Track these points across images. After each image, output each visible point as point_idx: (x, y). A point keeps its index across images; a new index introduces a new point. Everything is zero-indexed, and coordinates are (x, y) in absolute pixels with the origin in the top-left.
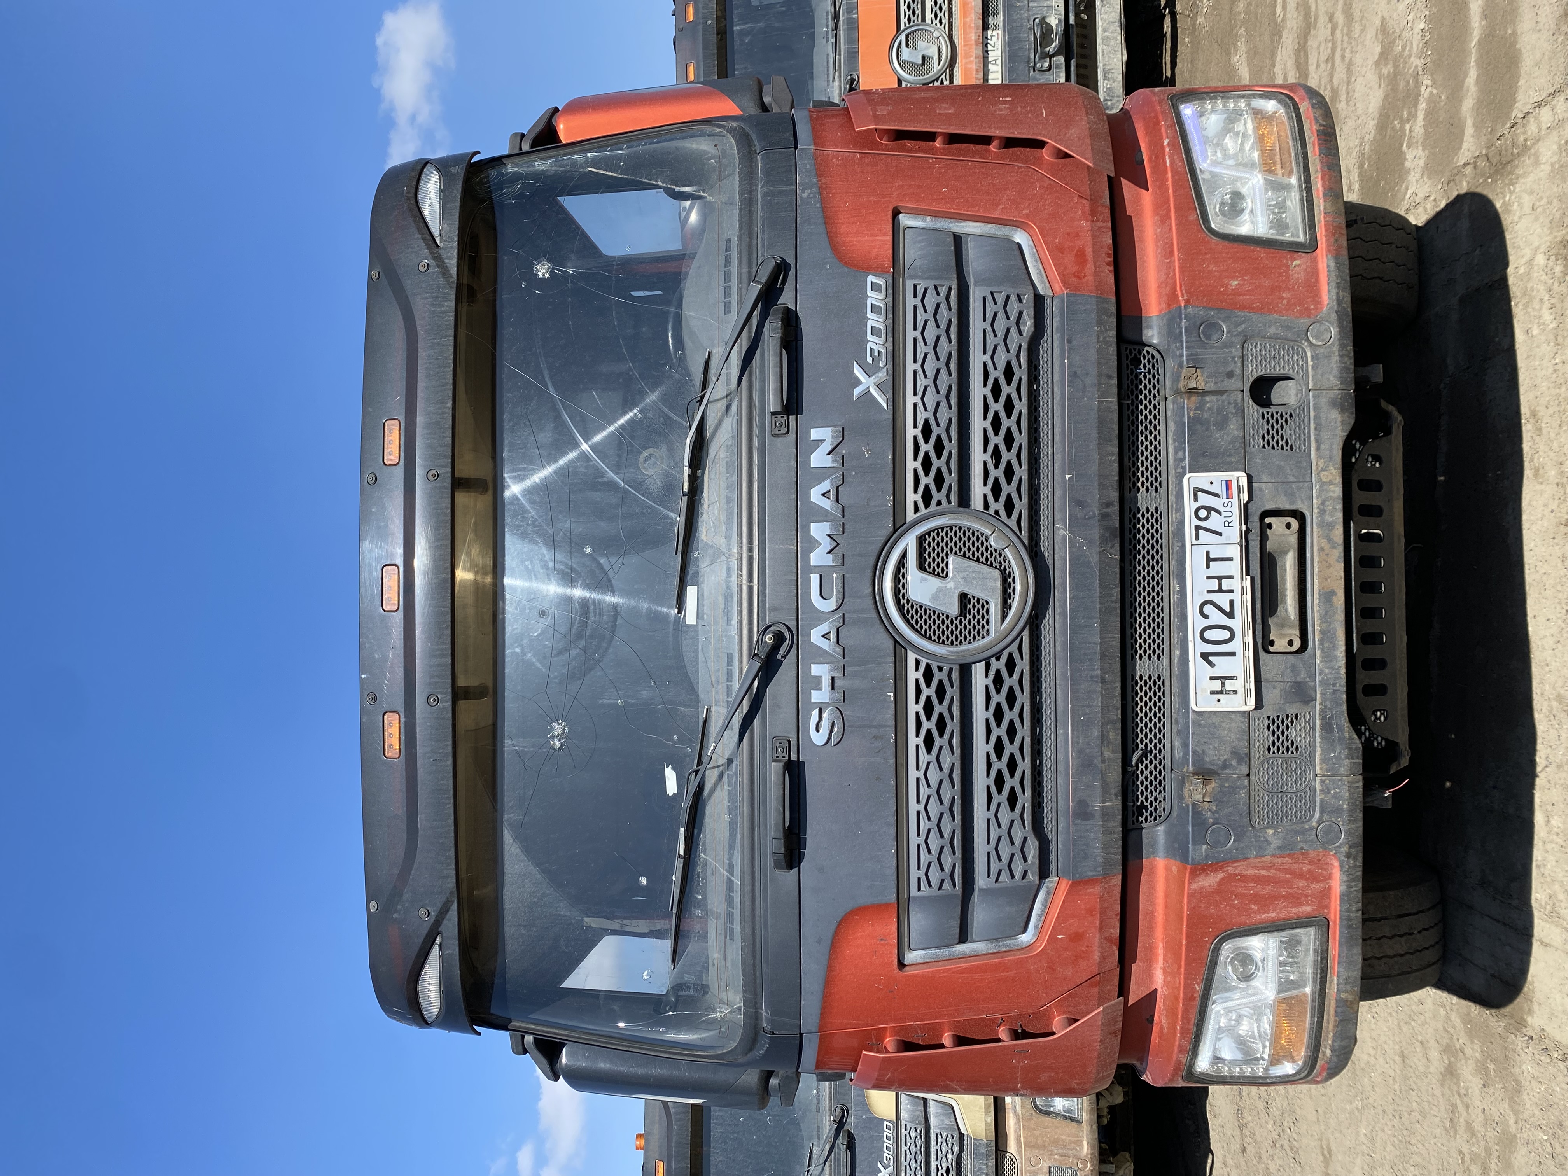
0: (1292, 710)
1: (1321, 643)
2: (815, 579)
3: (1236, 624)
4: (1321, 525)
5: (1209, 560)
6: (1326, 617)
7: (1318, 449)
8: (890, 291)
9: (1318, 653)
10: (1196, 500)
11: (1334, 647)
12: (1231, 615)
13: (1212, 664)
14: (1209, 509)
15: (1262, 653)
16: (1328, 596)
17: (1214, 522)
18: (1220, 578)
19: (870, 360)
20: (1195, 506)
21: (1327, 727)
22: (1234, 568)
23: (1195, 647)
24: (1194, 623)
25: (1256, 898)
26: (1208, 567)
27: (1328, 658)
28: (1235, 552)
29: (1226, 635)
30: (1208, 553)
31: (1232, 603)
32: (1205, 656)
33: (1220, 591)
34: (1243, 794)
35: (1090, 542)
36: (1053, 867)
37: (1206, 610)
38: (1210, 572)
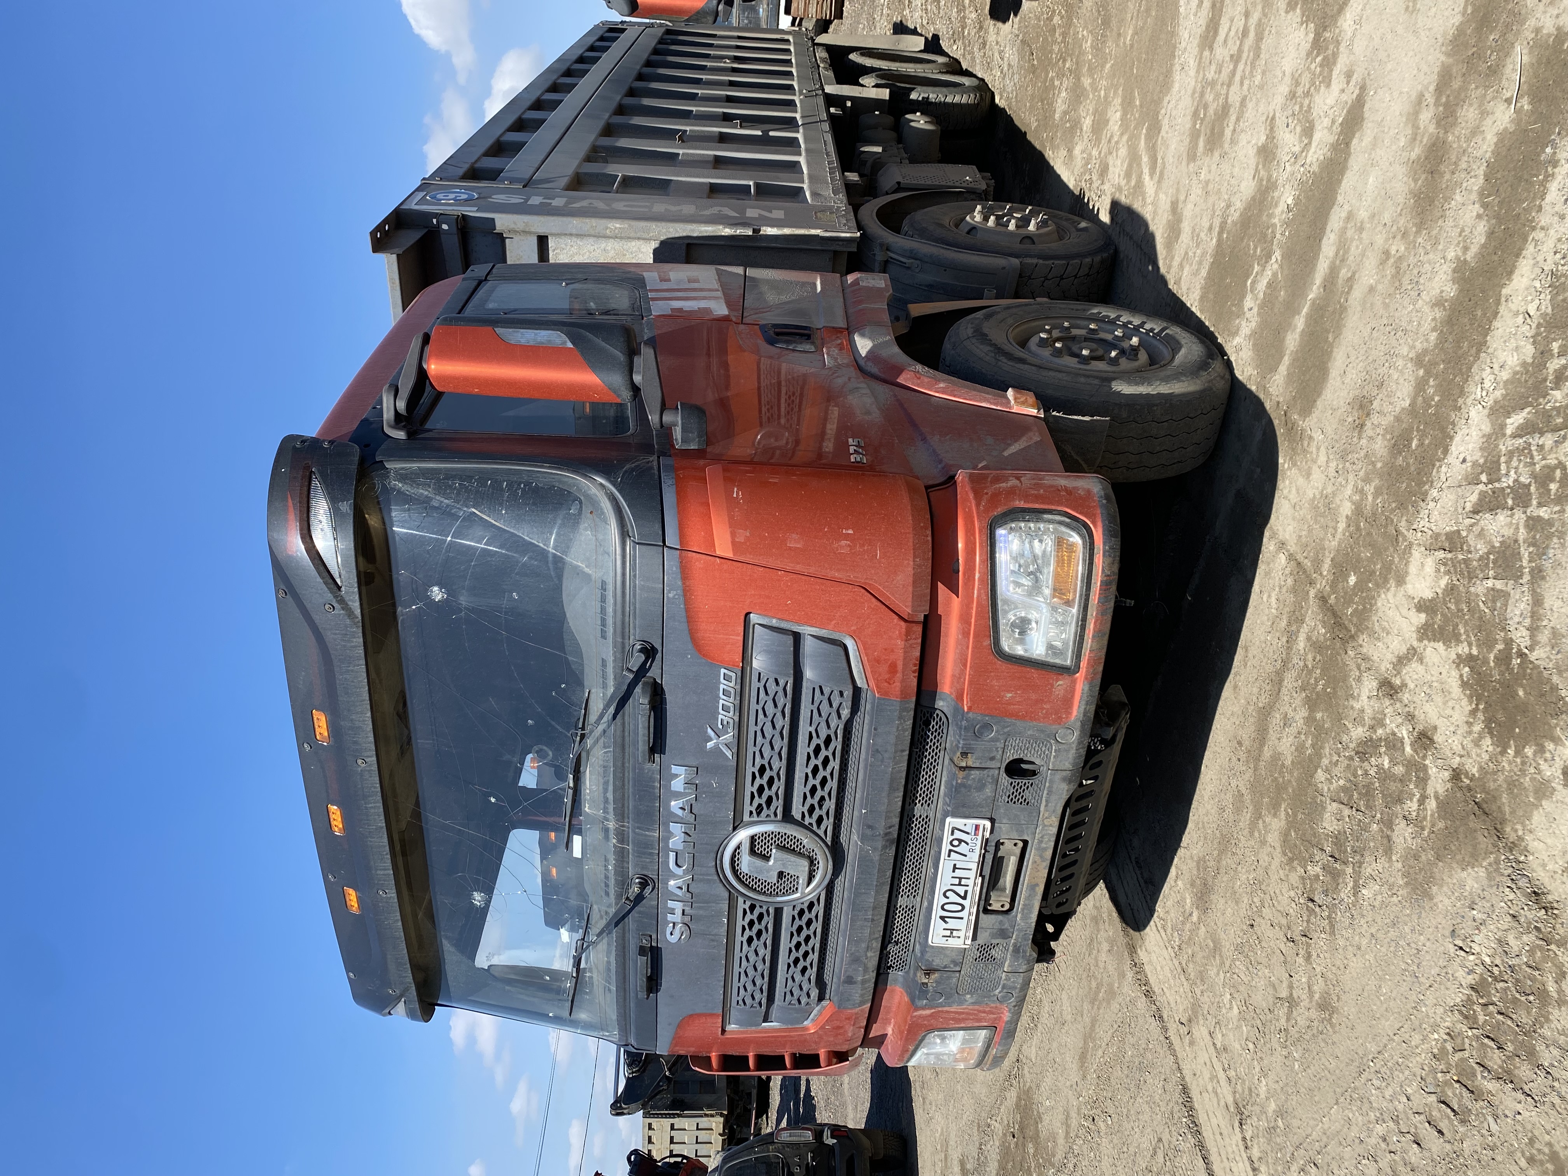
0: (995, 942)
1: (1023, 910)
2: (672, 855)
3: (966, 903)
4: (1037, 849)
5: (955, 868)
6: (1030, 897)
7: (1046, 806)
9: (1019, 916)
10: (952, 834)
11: (1031, 912)
12: (964, 898)
13: (946, 922)
14: (960, 841)
15: (981, 914)
16: (1033, 887)
17: (963, 848)
18: (960, 879)
19: (720, 727)
20: (951, 838)
21: (1016, 950)
22: (972, 874)
23: (937, 912)
24: (939, 900)
26: (954, 871)
27: (1025, 918)
28: (974, 866)
29: (960, 908)
30: (955, 864)
31: (966, 892)
32: (943, 918)
33: (960, 884)
34: (954, 980)
35: (875, 849)
36: (827, 996)
37: (948, 894)
38: (955, 875)
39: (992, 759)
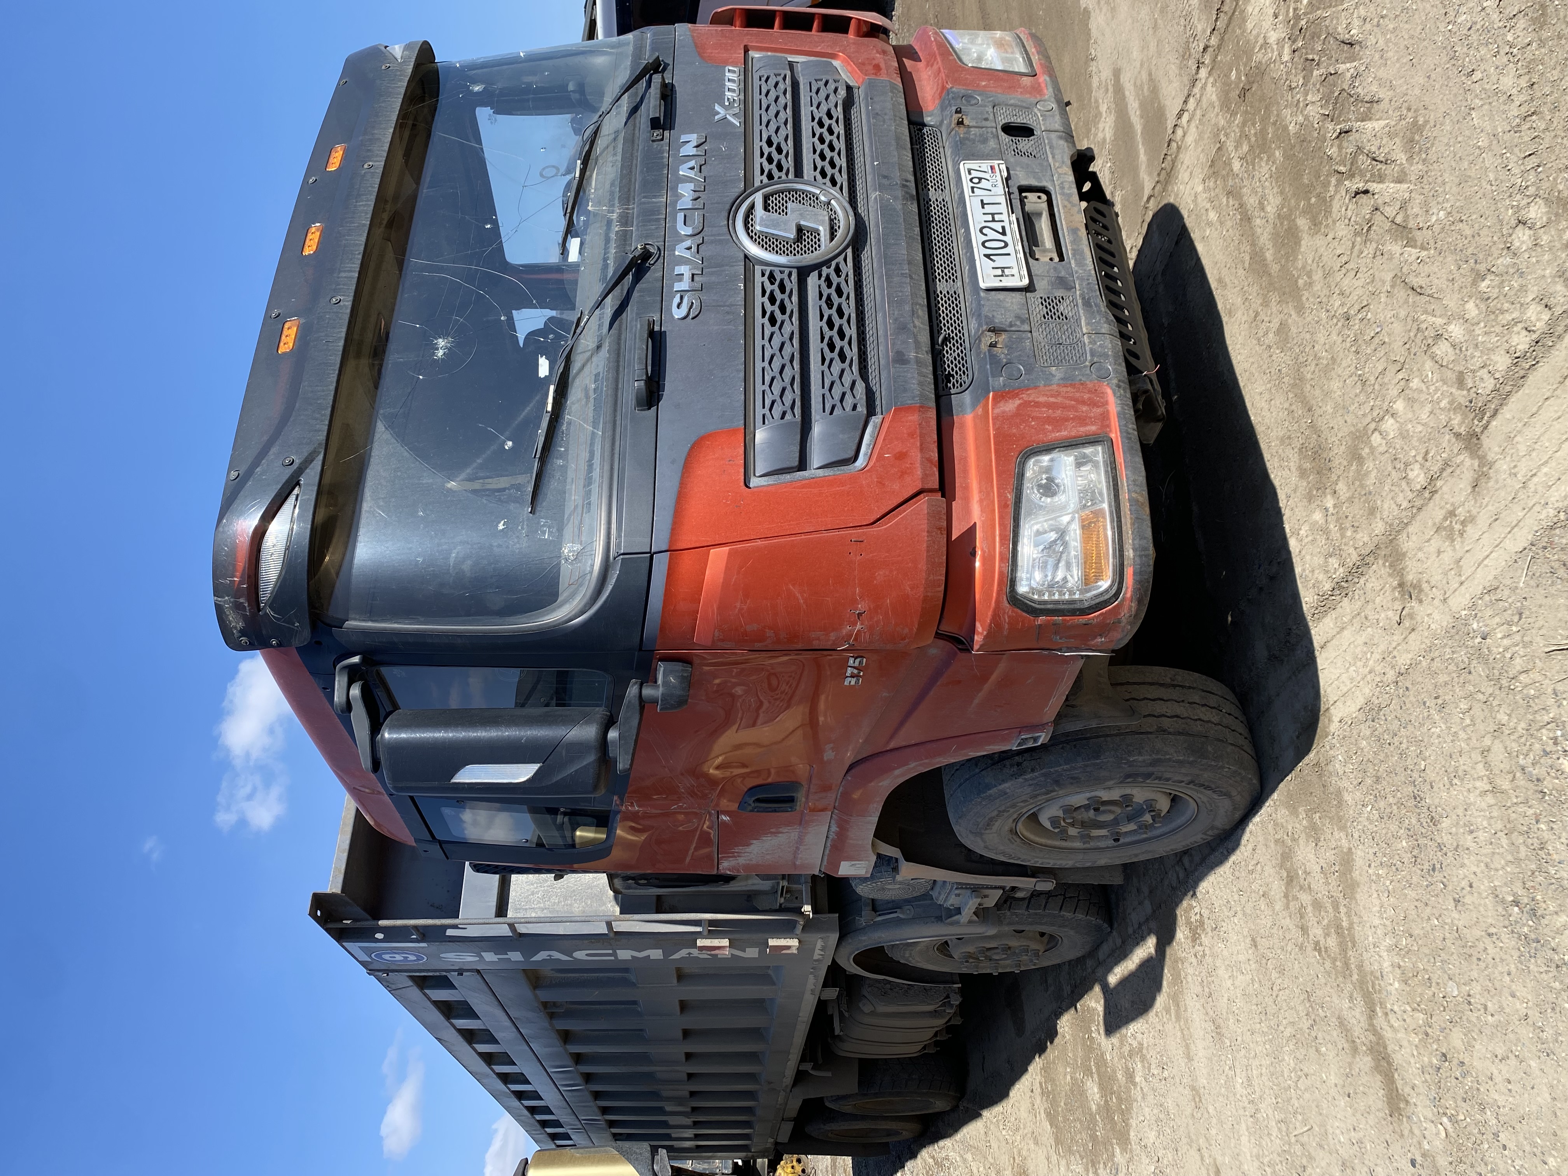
0: (1059, 293)
1: (1074, 255)
2: (680, 217)
3: (1008, 238)
4: (1063, 194)
5: (983, 204)
6: (1076, 241)
7: (1053, 157)
8: (742, 73)
9: (1073, 262)
10: (970, 173)
11: (1084, 259)
12: (1004, 233)
13: (993, 261)
14: (980, 179)
15: (1030, 259)
16: (1074, 230)
17: (984, 183)
18: (993, 215)
19: (727, 104)
20: (969, 177)
21: (1087, 303)
22: (1003, 208)
23: (979, 252)
24: (976, 239)
25: (1049, 420)
26: (983, 207)
27: (1080, 264)
28: (1002, 200)
29: (1003, 244)
30: (982, 201)
31: (1003, 228)
32: (988, 256)
33: (994, 220)
34: (1028, 343)
35: (895, 198)
36: (878, 409)
37: (985, 231)
38: (985, 211)
39: (986, 119)
